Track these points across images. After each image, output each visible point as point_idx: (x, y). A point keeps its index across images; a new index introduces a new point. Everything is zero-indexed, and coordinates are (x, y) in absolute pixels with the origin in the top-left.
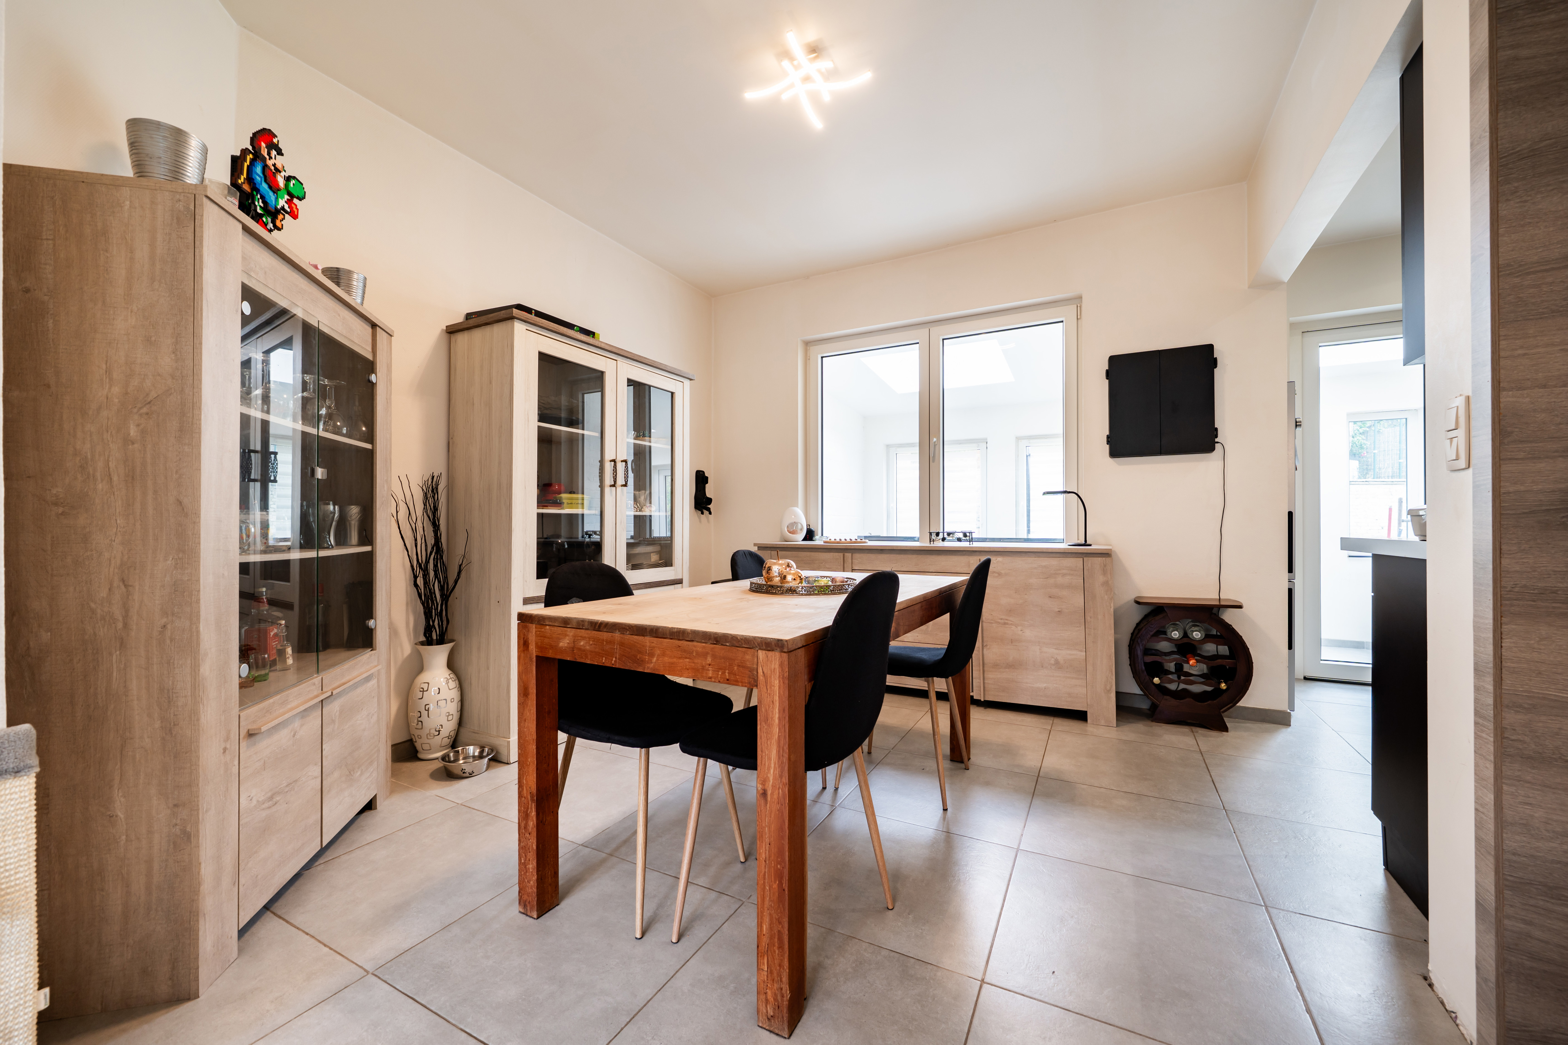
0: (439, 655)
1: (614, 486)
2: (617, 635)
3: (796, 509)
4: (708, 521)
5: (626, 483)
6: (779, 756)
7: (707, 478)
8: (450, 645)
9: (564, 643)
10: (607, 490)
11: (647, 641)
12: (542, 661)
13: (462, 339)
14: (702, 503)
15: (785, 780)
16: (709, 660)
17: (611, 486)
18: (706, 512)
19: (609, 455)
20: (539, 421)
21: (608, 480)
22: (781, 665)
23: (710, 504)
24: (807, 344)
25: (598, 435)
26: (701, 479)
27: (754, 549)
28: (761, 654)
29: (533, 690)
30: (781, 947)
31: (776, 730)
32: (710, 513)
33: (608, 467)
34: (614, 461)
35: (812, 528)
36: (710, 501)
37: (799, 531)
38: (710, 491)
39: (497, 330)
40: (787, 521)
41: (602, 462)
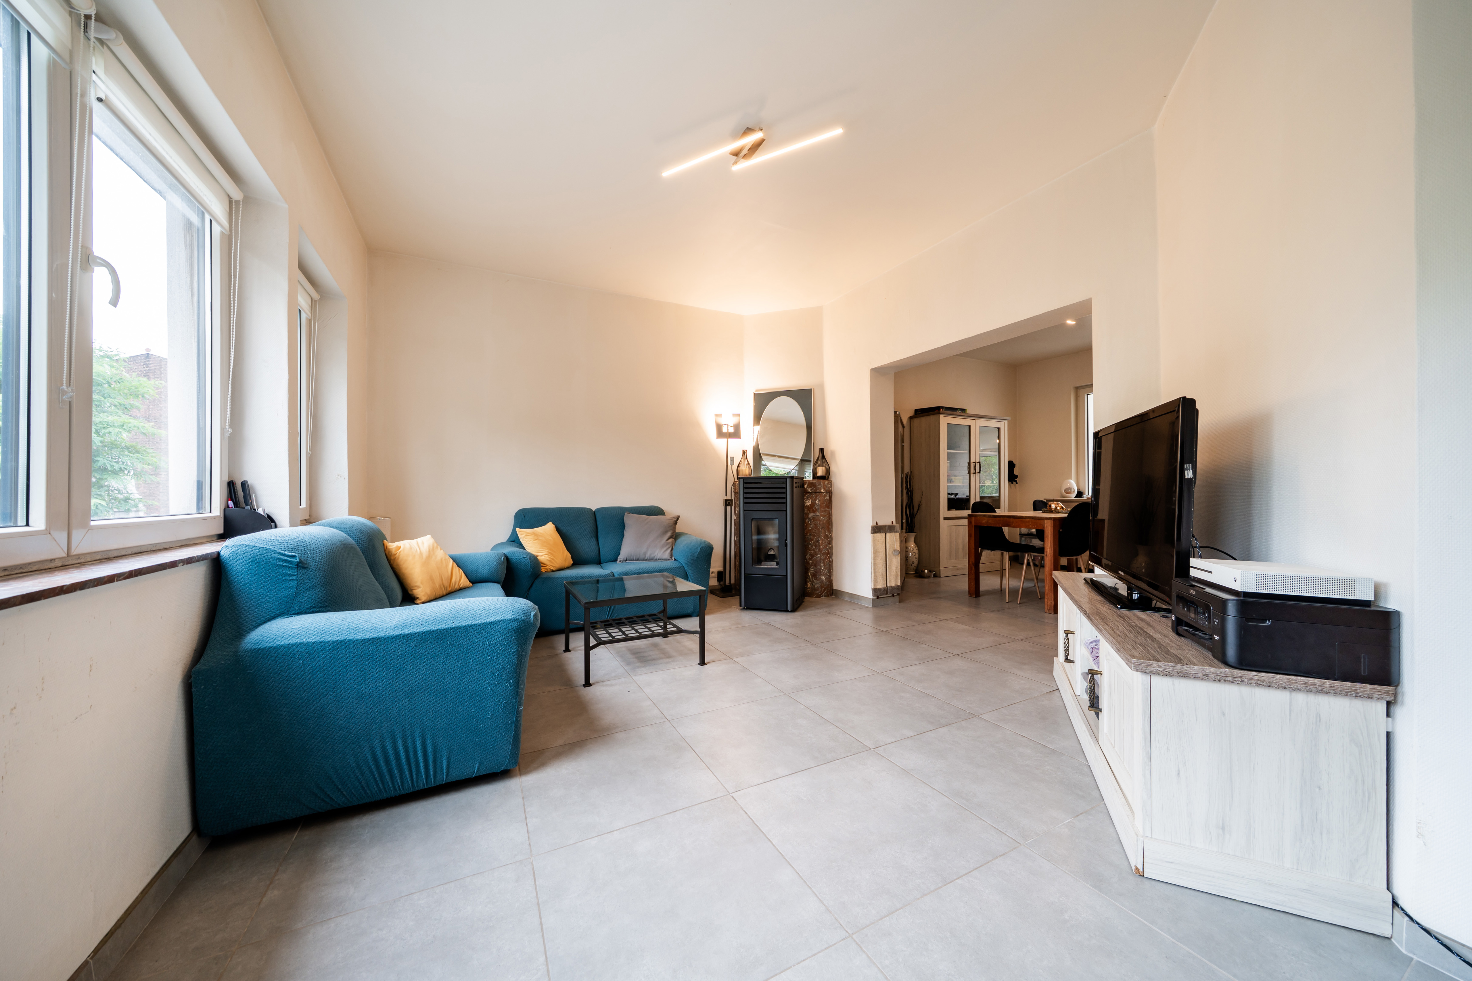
0: (912, 537)
1: (975, 473)
2: (1002, 518)
3: (1070, 480)
4: (1015, 488)
5: (980, 471)
6: (1051, 545)
7: (1015, 464)
8: (915, 534)
9: (984, 521)
10: (972, 475)
11: (1011, 519)
12: (976, 527)
13: (916, 421)
14: (1012, 478)
15: (1053, 551)
16: (1030, 523)
17: (973, 473)
18: (1014, 483)
19: (972, 460)
20: (948, 450)
21: (972, 471)
22: (1051, 523)
23: (1017, 478)
24: (1077, 389)
25: (968, 452)
26: (1011, 465)
27: (1043, 500)
28: (1045, 521)
29: (973, 535)
30: (1051, 592)
31: (1050, 539)
32: (1017, 483)
33: (972, 465)
34: (975, 463)
35: (1081, 491)
36: (1016, 477)
37: (1072, 492)
38: (1016, 471)
39: (932, 418)
40: (1064, 487)
41: (969, 464)
